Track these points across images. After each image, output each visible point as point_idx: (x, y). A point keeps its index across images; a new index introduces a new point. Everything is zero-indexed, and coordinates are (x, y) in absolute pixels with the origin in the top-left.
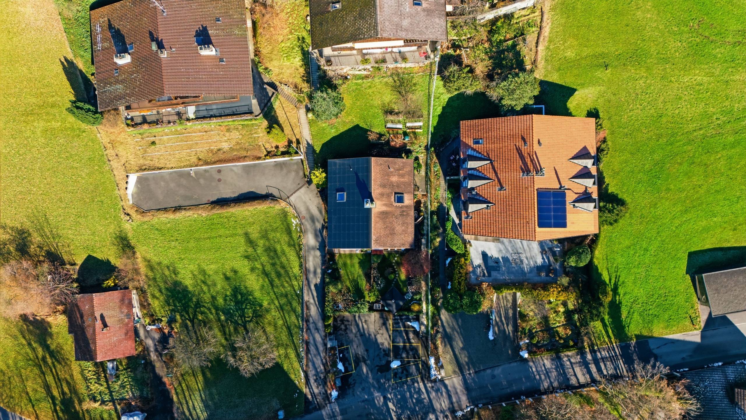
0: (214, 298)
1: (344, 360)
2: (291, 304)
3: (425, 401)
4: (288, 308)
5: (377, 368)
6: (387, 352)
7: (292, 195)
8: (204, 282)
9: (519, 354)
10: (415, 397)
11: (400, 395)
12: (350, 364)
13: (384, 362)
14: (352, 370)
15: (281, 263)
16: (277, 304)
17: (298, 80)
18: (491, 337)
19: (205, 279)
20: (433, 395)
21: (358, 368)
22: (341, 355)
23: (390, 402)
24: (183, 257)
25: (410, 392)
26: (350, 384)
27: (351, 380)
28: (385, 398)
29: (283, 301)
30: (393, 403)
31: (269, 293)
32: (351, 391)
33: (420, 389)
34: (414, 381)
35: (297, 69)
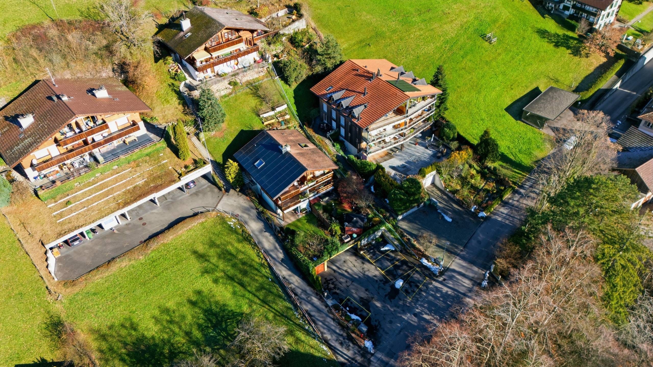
0: (188, 334)
1: (354, 310)
2: (271, 292)
3: (449, 293)
4: (270, 298)
5: (387, 298)
6: (384, 280)
7: (217, 205)
8: (171, 322)
9: (479, 218)
10: (439, 295)
11: (425, 303)
12: (362, 310)
13: (388, 289)
14: (368, 314)
15: (241, 260)
16: (258, 301)
17: (182, 116)
18: (450, 220)
19: (171, 316)
20: (450, 284)
21: (371, 309)
22: (348, 309)
23: (423, 314)
24: (134, 308)
25: (432, 295)
26: (376, 326)
27: (373, 323)
28: (415, 315)
29: (261, 294)
30: (426, 314)
31: (243, 296)
32: (381, 331)
33: (436, 287)
34: (426, 285)
35: (177, 108)
